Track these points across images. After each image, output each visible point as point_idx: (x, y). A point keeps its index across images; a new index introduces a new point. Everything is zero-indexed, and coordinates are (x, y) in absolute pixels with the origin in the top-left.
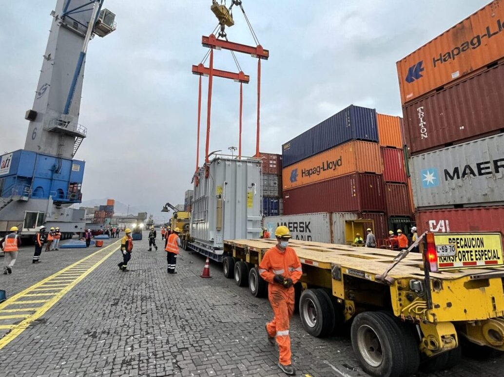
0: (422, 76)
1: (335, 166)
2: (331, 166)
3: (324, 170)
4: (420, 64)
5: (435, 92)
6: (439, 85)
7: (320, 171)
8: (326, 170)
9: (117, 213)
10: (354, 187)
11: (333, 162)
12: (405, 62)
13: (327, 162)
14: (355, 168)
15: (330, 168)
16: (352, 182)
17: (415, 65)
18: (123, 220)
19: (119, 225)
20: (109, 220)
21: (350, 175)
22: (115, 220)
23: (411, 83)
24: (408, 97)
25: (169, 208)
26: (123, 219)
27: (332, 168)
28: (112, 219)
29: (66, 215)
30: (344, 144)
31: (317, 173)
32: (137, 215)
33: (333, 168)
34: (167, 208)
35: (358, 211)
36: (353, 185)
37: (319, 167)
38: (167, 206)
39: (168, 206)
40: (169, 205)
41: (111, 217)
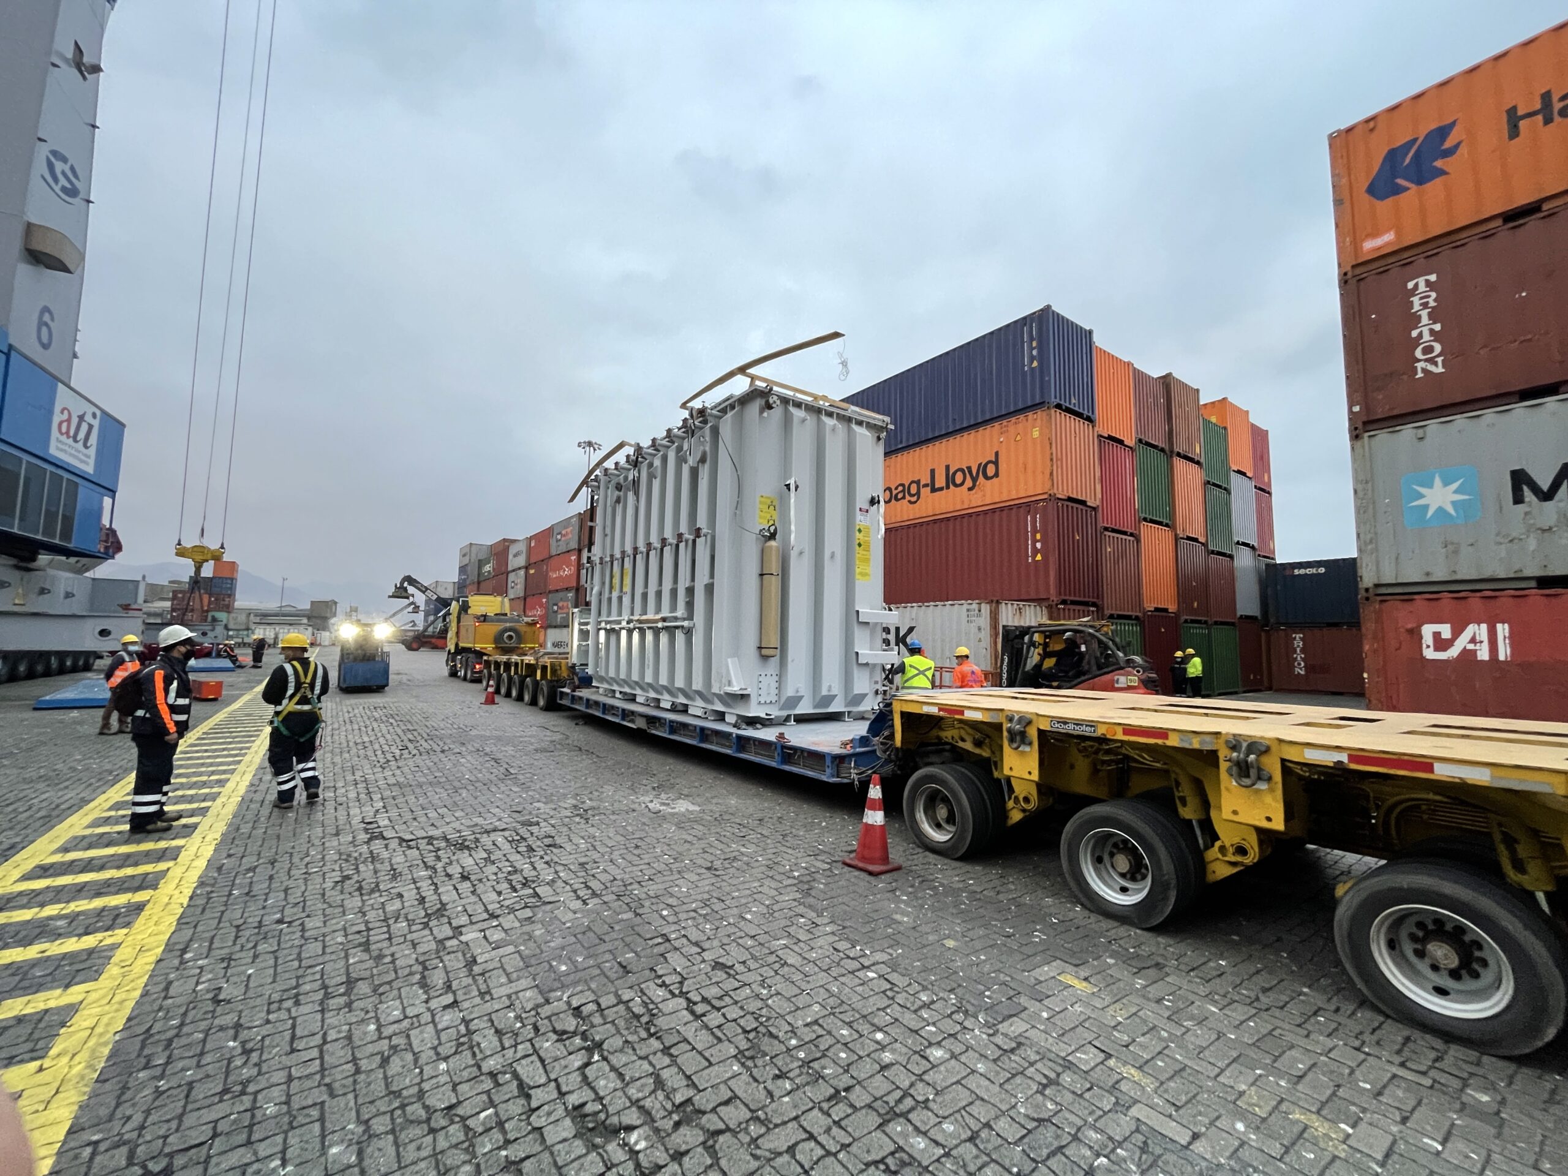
0: (1443, 172)
1: (975, 480)
2: (959, 478)
3: (934, 490)
4: (1443, 132)
5: (1499, 222)
6: (1522, 199)
7: (918, 493)
8: (941, 489)
9: (243, 600)
10: (1038, 536)
11: (969, 468)
12: (1372, 130)
13: (948, 467)
14: (1048, 485)
15: (956, 485)
16: (1033, 522)
17: (1416, 140)
18: (265, 618)
19: (257, 631)
20: (222, 616)
21: (1028, 504)
22: (242, 618)
23: (1390, 201)
24: (1370, 245)
25: (411, 590)
26: (265, 615)
27: (962, 484)
28: (233, 615)
29: (62, 595)
30: (1013, 419)
31: (908, 497)
32: (308, 607)
33: (969, 483)
34: (406, 590)
35: (1048, 599)
36: (1035, 531)
37: (918, 482)
38: (406, 584)
39: (410, 584)
40: (410, 580)
41: (228, 608)
